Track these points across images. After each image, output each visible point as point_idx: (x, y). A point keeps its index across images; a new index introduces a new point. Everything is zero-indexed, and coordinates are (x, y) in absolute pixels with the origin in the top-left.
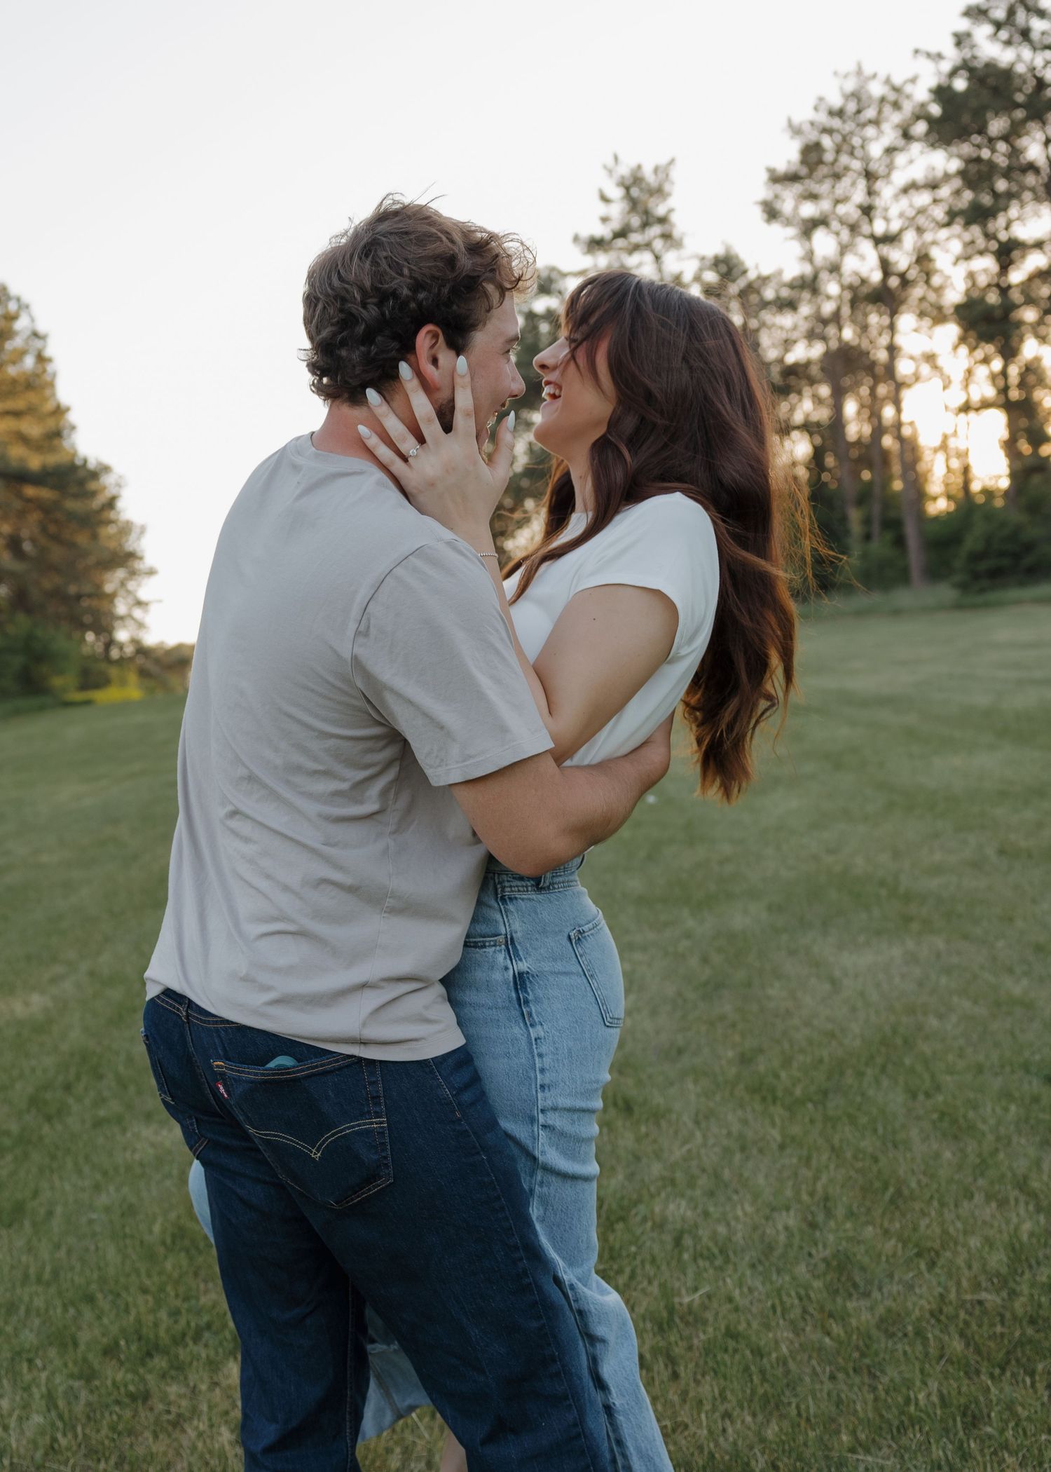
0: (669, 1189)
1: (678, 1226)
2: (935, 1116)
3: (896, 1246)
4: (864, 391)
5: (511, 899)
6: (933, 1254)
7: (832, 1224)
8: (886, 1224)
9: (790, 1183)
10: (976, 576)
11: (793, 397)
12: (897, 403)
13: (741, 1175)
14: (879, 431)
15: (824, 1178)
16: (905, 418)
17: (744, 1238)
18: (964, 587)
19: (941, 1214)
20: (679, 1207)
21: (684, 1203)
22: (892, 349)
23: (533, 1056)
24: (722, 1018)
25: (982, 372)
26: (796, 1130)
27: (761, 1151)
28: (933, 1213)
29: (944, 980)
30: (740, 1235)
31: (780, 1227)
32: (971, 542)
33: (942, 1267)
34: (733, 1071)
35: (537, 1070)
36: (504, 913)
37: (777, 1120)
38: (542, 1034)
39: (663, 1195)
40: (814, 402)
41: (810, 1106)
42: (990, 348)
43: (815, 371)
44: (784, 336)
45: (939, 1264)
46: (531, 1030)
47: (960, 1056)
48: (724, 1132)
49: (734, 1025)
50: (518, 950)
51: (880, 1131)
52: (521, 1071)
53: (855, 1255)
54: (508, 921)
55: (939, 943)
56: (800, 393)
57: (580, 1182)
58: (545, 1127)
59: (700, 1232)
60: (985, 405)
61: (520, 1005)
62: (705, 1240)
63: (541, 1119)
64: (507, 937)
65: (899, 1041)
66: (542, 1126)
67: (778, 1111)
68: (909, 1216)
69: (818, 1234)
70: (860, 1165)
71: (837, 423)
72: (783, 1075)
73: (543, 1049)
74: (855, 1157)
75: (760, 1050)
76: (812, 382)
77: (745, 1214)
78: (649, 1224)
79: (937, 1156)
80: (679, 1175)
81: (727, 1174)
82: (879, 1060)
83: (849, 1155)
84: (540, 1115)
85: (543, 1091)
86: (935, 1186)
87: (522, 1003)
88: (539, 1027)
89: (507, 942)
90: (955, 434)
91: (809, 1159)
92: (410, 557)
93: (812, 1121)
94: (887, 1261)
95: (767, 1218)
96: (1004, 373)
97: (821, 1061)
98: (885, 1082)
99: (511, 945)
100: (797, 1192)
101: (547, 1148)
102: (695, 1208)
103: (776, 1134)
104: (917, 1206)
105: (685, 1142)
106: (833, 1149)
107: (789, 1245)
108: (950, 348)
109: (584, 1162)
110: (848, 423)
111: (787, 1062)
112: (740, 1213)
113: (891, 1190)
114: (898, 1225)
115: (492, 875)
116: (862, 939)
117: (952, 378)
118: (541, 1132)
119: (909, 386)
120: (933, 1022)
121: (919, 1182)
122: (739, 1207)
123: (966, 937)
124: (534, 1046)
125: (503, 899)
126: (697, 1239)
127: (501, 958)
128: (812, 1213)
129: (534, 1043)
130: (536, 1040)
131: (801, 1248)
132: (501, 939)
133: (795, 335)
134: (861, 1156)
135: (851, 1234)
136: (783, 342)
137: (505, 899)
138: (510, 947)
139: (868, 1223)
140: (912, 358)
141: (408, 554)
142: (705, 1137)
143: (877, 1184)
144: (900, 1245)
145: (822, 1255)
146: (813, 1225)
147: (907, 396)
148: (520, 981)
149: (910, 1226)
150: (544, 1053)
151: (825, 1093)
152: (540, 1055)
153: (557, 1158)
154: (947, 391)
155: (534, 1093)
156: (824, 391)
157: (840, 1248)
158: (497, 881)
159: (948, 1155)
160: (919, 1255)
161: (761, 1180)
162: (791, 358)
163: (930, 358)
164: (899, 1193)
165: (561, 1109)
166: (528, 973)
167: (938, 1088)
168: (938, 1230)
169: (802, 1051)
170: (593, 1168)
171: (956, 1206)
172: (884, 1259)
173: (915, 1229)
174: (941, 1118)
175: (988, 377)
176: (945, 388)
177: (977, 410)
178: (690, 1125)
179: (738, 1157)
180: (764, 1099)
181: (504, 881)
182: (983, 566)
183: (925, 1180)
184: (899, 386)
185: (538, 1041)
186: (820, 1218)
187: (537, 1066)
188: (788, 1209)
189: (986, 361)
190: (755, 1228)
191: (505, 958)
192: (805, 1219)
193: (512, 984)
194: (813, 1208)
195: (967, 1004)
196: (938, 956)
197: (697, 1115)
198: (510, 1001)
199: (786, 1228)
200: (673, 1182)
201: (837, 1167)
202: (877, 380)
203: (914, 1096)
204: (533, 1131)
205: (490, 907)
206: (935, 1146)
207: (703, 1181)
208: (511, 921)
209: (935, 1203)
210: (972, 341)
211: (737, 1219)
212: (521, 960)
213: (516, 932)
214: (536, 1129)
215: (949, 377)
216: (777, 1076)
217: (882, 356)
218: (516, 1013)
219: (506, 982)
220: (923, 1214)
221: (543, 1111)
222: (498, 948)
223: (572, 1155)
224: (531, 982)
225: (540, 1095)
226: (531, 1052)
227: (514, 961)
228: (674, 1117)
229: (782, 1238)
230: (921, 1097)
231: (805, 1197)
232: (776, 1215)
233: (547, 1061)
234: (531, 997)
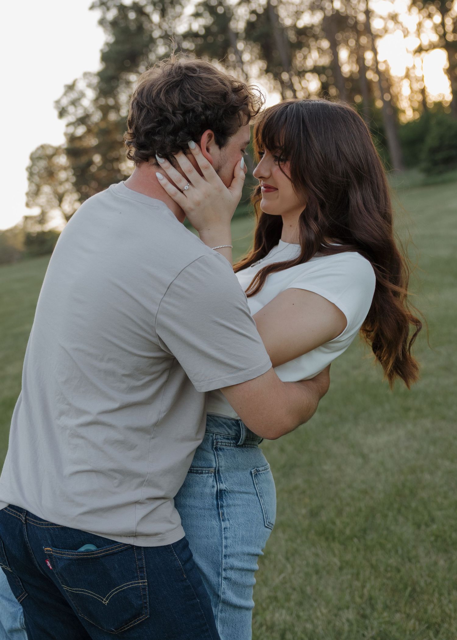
0: (274, 604)
1: (282, 627)
2: (432, 539)
3: (414, 624)
4: (352, 43)
5: (220, 449)
6: (437, 626)
7: (375, 614)
8: (408, 611)
9: (348, 591)
10: (435, 163)
11: (305, 50)
12: (375, 51)
13: (317, 589)
14: (363, 69)
15: (368, 586)
16: (380, 58)
17: (323, 630)
18: (428, 171)
19: (440, 600)
20: (281, 615)
21: (284, 612)
22: (368, 13)
23: (222, 538)
24: (296, 488)
25: (428, 24)
26: (348, 557)
27: (328, 573)
28: (436, 601)
29: (432, 449)
30: (320, 628)
31: (344, 620)
32: (431, 141)
33: (443, 634)
34: (306, 523)
35: (223, 546)
36: (216, 456)
37: (336, 552)
38: (228, 526)
39: (271, 608)
40: (319, 53)
41: (356, 540)
42: (432, 8)
43: (318, 30)
44: (295, 9)
45: (441, 632)
46: (222, 523)
47: (445, 497)
48: (305, 563)
49: (304, 492)
50: (221, 477)
51: (400, 552)
52: (214, 547)
53: (390, 632)
54: (218, 460)
55: (427, 423)
56: (308, 47)
57: (243, 611)
58: (225, 578)
59: (296, 629)
60: (433, 46)
61: (218, 508)
62: (299, 634)
63: (224, 574)
64: (216, 469)
65: (407, 492)
66: (224, 578)
67: (336, 546)
68: (421, 604)
69: (367, 622)
70: (389, 575)
71: (335, 65)
72: (338, 522)
73: (228, 535)
74: (386, 571)
75: (322, 507)
76: (316, 38)
77: (322, 614)
78: (264, 628)
79: (436, 563)
80: (280, 595)
81: (308, 590)
82: (396, 506)
83: (382, 569)
84: (223, 572)
85: (225, 559)
86: (435, 584)
87: (219, 507)
88: (227, 522)
89: (215, 472)
90: (414, 67)
91: (358, 574)
92: (196, 261)
93: (358, 550)
94: (410, 634)
95: (336, 615)
96: (443, 24)
97: (360, 510)
98: (401, 519)
99: (217, 474)
100: (353, 597)
101: (226, 591)
102: (291, 614)
103: (336, 561)
104: (426, 597)
105: (281, 572)
106: (372, 566)
107: (350, 631)
108: (406, 9)
109: (247, 599)
110: (342, 65)
111: (340, 513)
112: (319, 614)
113: (409, 589)
114: (415, 611)
115: (212, 434)
116: (379, 426)
117: (409, 30)
118: (223, 581)
119: (380, 36)
120: (427, 477)
121: (426, 581)
122: (318, 610)
123: (444, 418)
124: (223, 532)
125: (216, 449)
126: (294, 633)
127: (211, 480)
128: (363, 609)
129: (223, 530)
130: (224, 529)
131: (358, 632)
132: (212, 470)
133: (303, 7)
134: (389, 569)
135: (387, 619)
136: (295, 13)
137: (217, 449)
138: (217, 475)
139: (397, 611)
140: (381, 17)
141: (194, 259)
142: (293, 567)
143: (401, 586)
144: (417, 623)
145: (370, 635)
146: (364, 616)
147: (380, 44)
148: (220, 494)
149: (422, 610)
150: (228, 536)
151: (364, 531)
152: (226, 538)
153: (231, 596)
154: (407, 38)
155: (221, 559)
156: (325, 44)
157: (382, 629)
158: (214, 438)
159: (441, 562)
160: (428, 628)
161: (330, 592)
162: (301, 24)
163: (394, 17)
164: (414, 590)
165: (235, 569)
166: (225, 490)
167: (433, 520)
168: (439, 611)
169: (348, 504)
170: (251, 603)
171: (449, 594)
172: (408, 633)
173: (426, 612)
174: (436, 540)
175: (432, 28)
176: (405, 36)
177: (427, 50)
178: (283, 561)
179: (314, 578)
180: (327, 539)
181: (218, 439)
182: (440, 156)
183: (429, 580)
184: (373, 37)
185: (226, 529)
186: (368, 611)
187: (223, 544)
188: (348, 608)
189: (430, 16)
190: (329, 622)
191: (213, 481)
192: (358, 613)
193: (215, 496)
194: (364, 606)
195: (447, 463)
196: (427, 432)
197: (287, 552)
198: (213, 506)
199: (348, 620)
200: (276, 599)
201: (376, 577)
202: (359, 34)
203: (419, 527)
204: (218, 581)
205: (208, 452)
206: (434, 558)
207: (295, 596)
208: (220, 461)
209: (436, 595)
210: (420, 4)
211: (317, 618)
212: (222, 483)
213: (221, 467)
214: (220, 580)
215: (407, 29)
216: (334, 523)
217: (362, 17)
218: (215, 512)
219: (212, 494)
220: (430, 601)
221: (225, 570)
222: (210, 475)
223: (241, 595)
224: (226, 496)
225: (224, 561)
226: (221, 536)
227: (218, 483)
228: (272, 556)
229: (346, 628)
230: (423, 527)
231: (358, 600)
232: (341, 613)
233: (229, 541)
234: (225, 504)
